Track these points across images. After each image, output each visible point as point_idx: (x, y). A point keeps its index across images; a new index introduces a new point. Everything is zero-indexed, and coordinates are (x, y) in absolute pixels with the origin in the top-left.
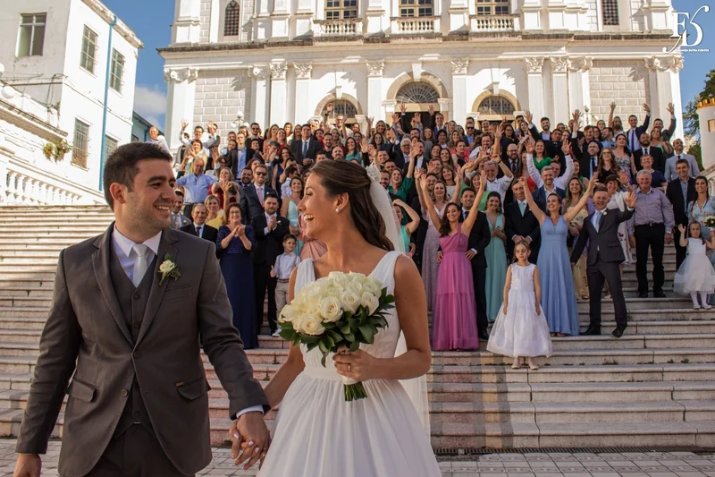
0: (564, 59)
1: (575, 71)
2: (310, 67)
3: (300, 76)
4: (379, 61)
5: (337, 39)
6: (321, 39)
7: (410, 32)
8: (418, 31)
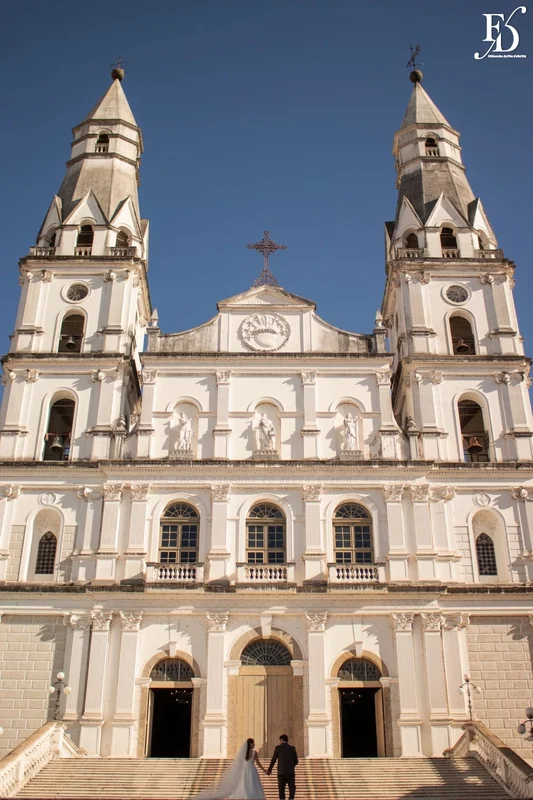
0: (437, 615)
1: (450, 629)
2: (140, 618)
3: (126, 628)
4: (222, 614)
5: (173, 586)
6: (155, 585)
7: (259, 580)
8: (269, 580)
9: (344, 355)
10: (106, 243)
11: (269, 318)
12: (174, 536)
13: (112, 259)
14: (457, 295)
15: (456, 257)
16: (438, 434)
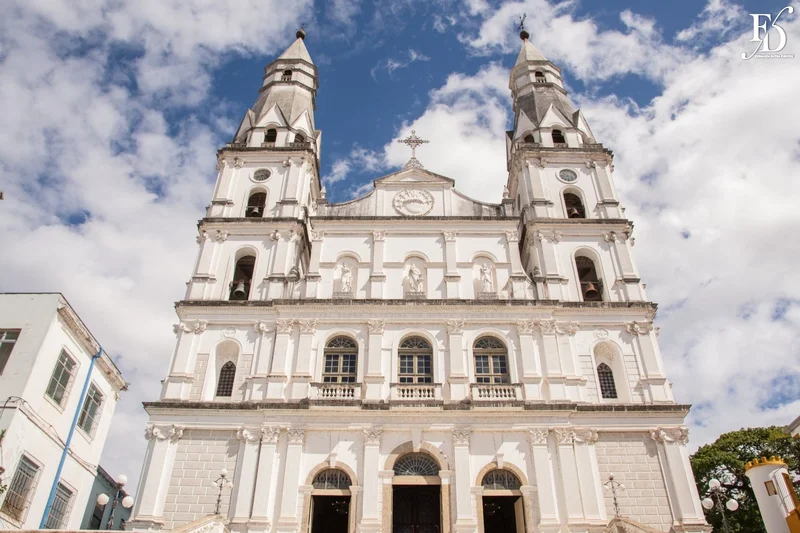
1: (581, 443)
3: (292, 441)
5: (334, 403)
6: (318, 402)
7: (410, 399)
8: (418, 398)
9: (478, 218)
10: (287, 139)
11: (416, 192)
12: (336, 364)
13: (290, 150)
14: (568, 176)
15: (567, 148)
16: (561, 280)
